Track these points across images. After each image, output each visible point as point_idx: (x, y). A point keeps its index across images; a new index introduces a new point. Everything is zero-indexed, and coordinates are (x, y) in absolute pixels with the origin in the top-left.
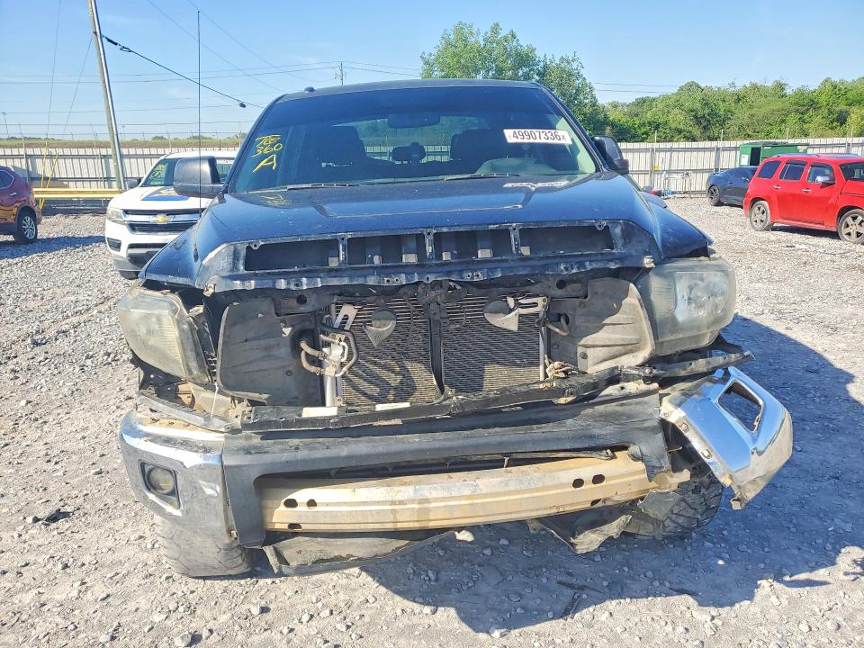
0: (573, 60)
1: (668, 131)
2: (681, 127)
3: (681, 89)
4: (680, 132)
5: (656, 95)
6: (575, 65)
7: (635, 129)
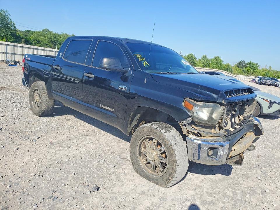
0: (6, 12)
1: (43, 44)
2: (47, 43)
3: (43, 30)
4: (47, 45)
5: (34, 30)
6: (7, 14)
7: (30, 41)
